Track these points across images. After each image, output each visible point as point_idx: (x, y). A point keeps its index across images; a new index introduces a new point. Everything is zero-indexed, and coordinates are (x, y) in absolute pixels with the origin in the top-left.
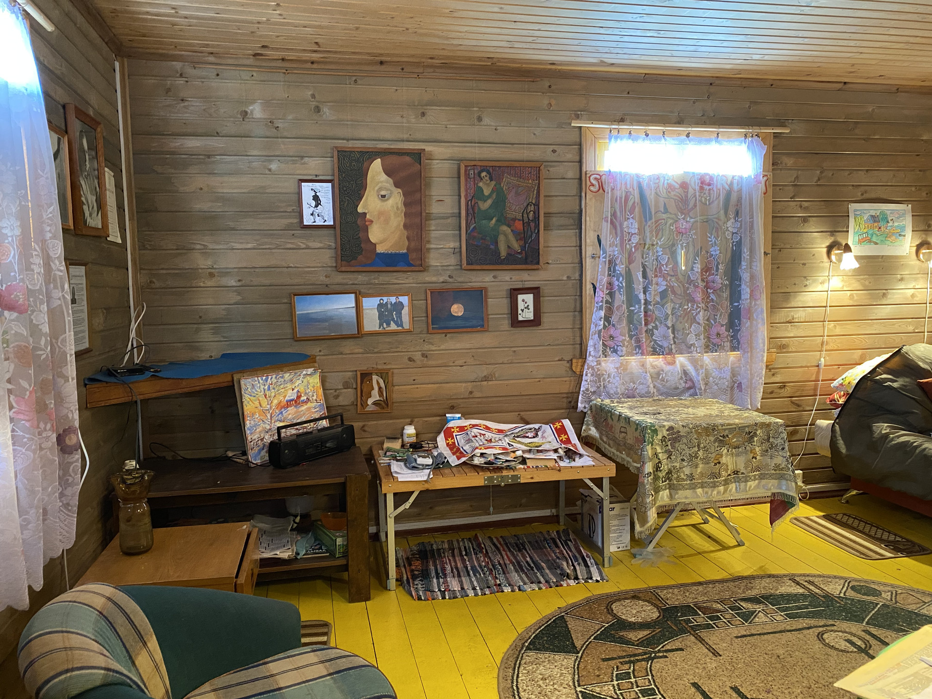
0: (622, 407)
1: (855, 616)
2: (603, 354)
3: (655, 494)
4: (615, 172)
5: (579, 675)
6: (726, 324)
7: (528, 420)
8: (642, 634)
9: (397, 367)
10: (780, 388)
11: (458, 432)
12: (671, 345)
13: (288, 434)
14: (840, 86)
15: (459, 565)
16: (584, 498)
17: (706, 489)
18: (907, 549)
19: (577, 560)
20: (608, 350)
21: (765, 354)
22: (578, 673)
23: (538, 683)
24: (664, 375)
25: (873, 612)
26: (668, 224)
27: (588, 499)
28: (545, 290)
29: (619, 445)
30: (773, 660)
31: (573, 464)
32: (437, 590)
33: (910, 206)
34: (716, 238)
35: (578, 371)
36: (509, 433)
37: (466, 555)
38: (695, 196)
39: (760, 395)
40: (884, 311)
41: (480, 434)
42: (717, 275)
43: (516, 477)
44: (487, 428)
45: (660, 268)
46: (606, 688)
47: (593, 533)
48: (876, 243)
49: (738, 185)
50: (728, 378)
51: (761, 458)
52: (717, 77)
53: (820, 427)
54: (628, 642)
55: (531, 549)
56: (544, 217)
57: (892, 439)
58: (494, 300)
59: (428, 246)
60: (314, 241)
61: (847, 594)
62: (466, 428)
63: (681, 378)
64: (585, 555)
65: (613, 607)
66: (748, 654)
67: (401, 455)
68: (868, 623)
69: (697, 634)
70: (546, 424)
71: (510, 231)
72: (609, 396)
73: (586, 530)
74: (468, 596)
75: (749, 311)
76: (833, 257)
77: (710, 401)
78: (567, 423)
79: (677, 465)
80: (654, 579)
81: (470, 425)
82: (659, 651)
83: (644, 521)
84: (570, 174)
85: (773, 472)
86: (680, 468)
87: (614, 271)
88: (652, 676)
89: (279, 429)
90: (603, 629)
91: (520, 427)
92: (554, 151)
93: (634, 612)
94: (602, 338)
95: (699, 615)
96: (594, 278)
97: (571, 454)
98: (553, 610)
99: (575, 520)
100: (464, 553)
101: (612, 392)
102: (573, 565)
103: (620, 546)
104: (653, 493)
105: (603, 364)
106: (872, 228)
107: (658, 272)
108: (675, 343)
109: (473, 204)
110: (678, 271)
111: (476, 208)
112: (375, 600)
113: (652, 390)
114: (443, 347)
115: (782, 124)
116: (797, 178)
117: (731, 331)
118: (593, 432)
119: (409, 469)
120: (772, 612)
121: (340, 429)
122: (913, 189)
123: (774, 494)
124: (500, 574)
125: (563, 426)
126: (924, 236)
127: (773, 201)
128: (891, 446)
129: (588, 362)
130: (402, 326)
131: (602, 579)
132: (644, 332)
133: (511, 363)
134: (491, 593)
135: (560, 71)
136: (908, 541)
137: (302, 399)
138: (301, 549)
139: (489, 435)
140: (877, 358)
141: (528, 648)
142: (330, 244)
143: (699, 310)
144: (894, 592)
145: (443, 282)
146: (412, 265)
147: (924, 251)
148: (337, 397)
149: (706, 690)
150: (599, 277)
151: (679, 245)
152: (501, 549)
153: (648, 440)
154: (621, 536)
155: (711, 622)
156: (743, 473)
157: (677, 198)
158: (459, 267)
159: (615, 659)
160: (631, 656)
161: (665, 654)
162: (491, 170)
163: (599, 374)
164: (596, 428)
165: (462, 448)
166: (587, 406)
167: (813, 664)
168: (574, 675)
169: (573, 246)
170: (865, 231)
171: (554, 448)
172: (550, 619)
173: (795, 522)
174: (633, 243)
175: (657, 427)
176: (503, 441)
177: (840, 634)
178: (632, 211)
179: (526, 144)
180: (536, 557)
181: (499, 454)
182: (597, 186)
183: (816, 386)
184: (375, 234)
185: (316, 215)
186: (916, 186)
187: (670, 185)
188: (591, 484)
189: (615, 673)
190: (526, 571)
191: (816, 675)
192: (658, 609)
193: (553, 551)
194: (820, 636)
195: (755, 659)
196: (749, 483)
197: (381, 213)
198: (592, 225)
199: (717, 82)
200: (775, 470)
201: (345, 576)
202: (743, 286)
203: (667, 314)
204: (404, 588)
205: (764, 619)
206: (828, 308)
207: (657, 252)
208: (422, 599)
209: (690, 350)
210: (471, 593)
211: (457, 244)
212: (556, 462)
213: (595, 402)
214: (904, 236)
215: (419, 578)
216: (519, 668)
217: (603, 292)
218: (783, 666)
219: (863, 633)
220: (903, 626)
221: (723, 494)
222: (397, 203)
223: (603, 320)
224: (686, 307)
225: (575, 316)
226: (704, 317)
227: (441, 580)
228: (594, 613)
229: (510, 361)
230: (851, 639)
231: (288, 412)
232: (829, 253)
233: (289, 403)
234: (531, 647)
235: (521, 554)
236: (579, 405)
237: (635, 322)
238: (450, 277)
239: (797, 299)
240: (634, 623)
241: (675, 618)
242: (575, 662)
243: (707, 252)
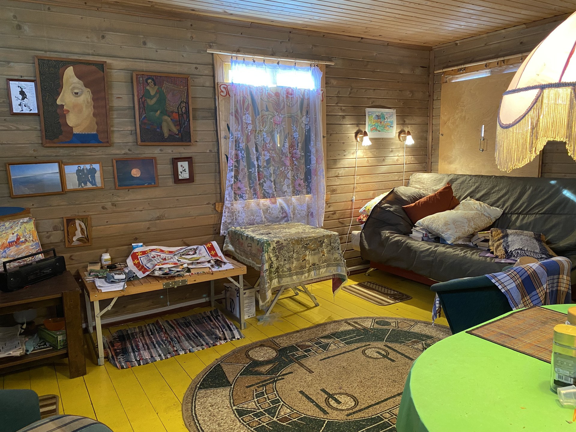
0: (248, 231)
1: (380, 338)
2: (234, 199)
3: (270, 282)
4: (236, 84)
5: (233, 399)
6: (303, 179)
7: (189, 244)
8: (268, 367)
9: (93, 213)
10: (333, 214)
11: (141, 255)
12: (274, 192)
13: (12, 266)
14: (359, 39)
15: (148, 342)
16: (227, 289)
17: (299, 276)
18: (400, 297)
19: (224, 328)
20: (237, 196)
21: (325, 195)
22: (233, 398)
23: (209, 409)
24: (270, 210)
25: (388, 334)
26: (269, 119)
27: (229, 289)
28: (196, 159)
29: (247, 254)
30: (341, 370)
31: (221, 269)
32: (134, 360)
33: (395, 110)
34: (297, 127)
35: (219, 210)
36: (176, 253)
37: (152, 334)
38: (284, 101)
39: (323, 219)
40: (384, 169)
41: (157, 255)
42: (297, 149)
43: (185, 281)
44: (162, 251)
45: (266, 145)
46: (251, 404)
47: (234, 309)
48: (379, 131)
49: (307, 95)
50: (306, 210)
51: (327, 255)
52: (293, 28)
53: (354, 235)
54: (260, 374)
55: (195, 324)
56: (192, 111)
57: (391, 239)
58: (162, 165)
59: (112, 129)
60: (23, 125)
61: (374, 327)
62: (147, 252)
63: (280, 211)
64: (229, 323)
65: (249, 353)
66: (328, 369)
67: (102, 274)
68: (386, 341)
69: (299, 362)
70: (201, 245)
71: (170, 119)
72: (239, 225)
73: (229, 308)
74: (156, 361)
75: (316, 170)
76: (358, 139)
77: (297, 224)
78: (215, 243)
79: (282, 263)
80: (272, 333)
81: (150, 250)
82: (279, 376)
83: (264, 298)
84: (208, 84)
85: (334, 262)
86: (284, 265)
87: (239, 147)
88: (277, 391)
89: (5, 263)
90: (245, 368)
91: (184, 248)
92: (196, 68)
93: (262, 354)
94: (233, 189)
95: (299, 350)
96: (226, 151)
97: (219, 263)
98: (213, 361)
99: (221, 303)
100: (150, 333)
101: (241, 222)
102: (223, 331)
103: (250, 315)
104: (269, 281)
105: (235, 205)
106: (377, 122)
107: (265, 148)
108: (276, 191)
109: (143, 101)
110: (276, 148)
111: (146, 104)
112: (90, 374)
113: (264, 219)
114: (127, 199)
115: (330, 60)
116: (339, 92)
117: (306, 182)
118: (231, 248)
119: (109, 283)
120: (338, 342)
121: (54, 260)
122: (397, 101)
123: (334, 275)
124: (176, 343)
125: (212, 246)
126: (402, 127)
127: (327, 106)
128: (391, 243)
129: (225, 204)
130: (95, 184)
131: (241, 337)
132: (258, 185)
133: (175, 207)
134: (171, 357)
135: (198, 15)
136: (400, 293)
137: (21, 240)
138: (30, 347)
139: (163, 255)
140: (381, 195)
141: (200, 388)
142: (37, 127)
143: (288, 171)
144: (397, 322)
145: (124, 154)
146: (101, 142)
147: (402, 135)
148: (48, 237)
149: (308, 394)
150: (230, 151)
151: (276, 132)
152: (175, 327)
153: (265, 250)
154: (250, 309)
155: (306, 354)
156: (318, 265)
157: (273, 102)
158: (136, 144)
159: (254, 385)
160: (263, 382)
161: (282, 377)
162: (155, 79)
163: (233, 212)
164: (232, 245)
165: (145, 265)
166: (226, 232)
167: (362, 369)
168: (230, 400)
169: (212, 131)
170: (374, 124)
171: (208, 260)
172: (212, 367)
173: (344, 289)
174: (249, 130)
175: (270, 242)
176: (174, 259)
177: (373, 349)
178: (247, 109)
179: (178, 62)
180: (199, 329)
181: (172, 267)
182: (225, 92)
183: (351, 212)
184: (71, 120)
185: (23, 105)
186: (398, 99)
187: (269, 94)
188: (232, 280)
189: (255, 394)
190: (193, 339)
191: (364, 374)
192: (276, 350)
193: (209, 324)
194: (364, 352)
195: (332, 371)
196: (321, 270)
197: (75, 106)
198: (223, 117)
199: (294, 31)
200: (335, 261)
201: (66, 360)
202: (312, 156)
203: (271, 173)
204: (110, 362)
205: (335, 347)
206: (356, 168)
207: (263, 135)
208: (124, 368)
209: (284, 195)
210: (158, 359)
211: (133, 128)
212: (210, 269)
213: (231, 229)
214: (393, 127)
215: (120, 354)
216: (195, 402)
217: (233, 160)
218: (347, 372)
219: (384, 347)
220: (402, 340)
221: (308, 277)
222: (87, 99)
223: (233, 178)
224: (281, 169)
225: (215, 176)
226: (291, 175)
227: (136, 353)
228: (239, 359)
229: (175, 206)
230: (379, 351)
231: (10, 251)
232: (356, 136)
233: (11, 244)
234: (201, 387)
235: (189, 329)
236: (221, 231)
237: (253, 179)
238: (129, 150)
239: (340, 163)
240: (263, 361)
241: (286, 355)
242: (230, 392)
243: (292, 136)
